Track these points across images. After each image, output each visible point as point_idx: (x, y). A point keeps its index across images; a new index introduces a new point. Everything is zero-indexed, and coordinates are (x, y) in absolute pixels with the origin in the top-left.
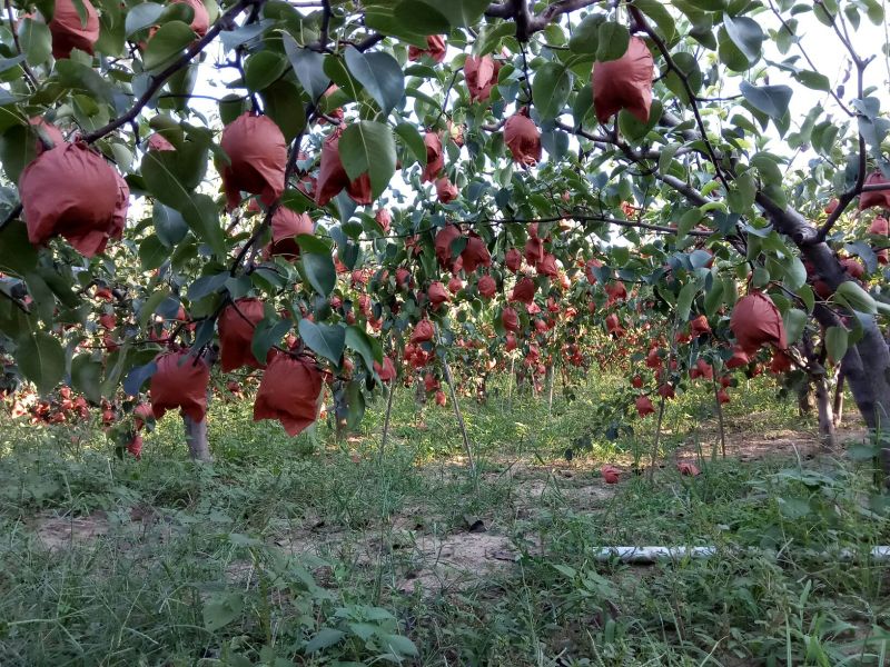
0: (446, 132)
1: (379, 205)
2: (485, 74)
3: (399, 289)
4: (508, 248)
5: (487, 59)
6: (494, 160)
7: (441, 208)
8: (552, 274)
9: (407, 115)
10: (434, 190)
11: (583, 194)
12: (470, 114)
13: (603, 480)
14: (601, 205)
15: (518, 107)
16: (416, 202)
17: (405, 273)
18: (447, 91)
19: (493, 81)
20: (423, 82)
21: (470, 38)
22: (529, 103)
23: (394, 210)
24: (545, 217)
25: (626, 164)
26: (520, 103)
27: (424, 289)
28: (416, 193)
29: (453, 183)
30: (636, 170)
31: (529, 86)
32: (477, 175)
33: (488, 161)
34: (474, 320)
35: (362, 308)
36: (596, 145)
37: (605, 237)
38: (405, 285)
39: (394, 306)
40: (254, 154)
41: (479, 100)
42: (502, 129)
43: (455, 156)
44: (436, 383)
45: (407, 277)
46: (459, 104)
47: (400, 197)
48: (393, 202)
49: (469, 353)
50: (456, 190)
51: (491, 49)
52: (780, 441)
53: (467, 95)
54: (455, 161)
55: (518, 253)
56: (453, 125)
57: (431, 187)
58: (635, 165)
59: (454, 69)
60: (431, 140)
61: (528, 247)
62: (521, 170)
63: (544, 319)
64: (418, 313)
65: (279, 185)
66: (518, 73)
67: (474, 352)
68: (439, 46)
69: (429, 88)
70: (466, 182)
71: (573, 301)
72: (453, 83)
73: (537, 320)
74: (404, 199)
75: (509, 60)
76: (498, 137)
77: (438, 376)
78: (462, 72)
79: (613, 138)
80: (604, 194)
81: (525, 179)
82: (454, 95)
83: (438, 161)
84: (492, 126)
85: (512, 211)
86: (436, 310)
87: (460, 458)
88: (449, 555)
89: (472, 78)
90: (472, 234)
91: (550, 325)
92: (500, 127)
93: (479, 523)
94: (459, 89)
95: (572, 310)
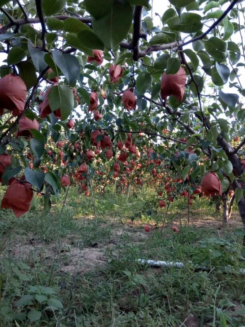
0: (99, 93)
1: (70, 117)
2: (117, 72)
3: (75, 151)
4: (119, 140)
5: (118, 66)
6: (117, 107)
7: (94, 123)
8: (134, 152)
9: (85, 84)
10: (93, 115)
11: (149, 124)
12: (110, 87)
13: (144, 230)
14: (156, 129)
15: (129, 87)
16: (85, 118)
17: (78, 145)
18: (101, 77)
19: (120, 76)
20: (92, 72)
21: (113, 57)
22: (133, 86)
23: (76, 120)
24: (134, 131)
25: (167, 115)
26: (130, 86)
27: (85, 152)
28: (85, 115)
29: (100, 113)
30: (171, 118)
31: (134, 80)
32: (110, 111)
33: (114, 106)
34: (103, 164)
35: (60, 156)
36: (156, 106)
37: (156, 141)
38: (77, 150)
39: (72, 157)
40: (11, 93)
41: (114, 82)
42: (122, 95)
43: (102, 103)
44: (86, 187)
45: (79, 147)
46: (106, 83)
47: (79, 116)
48: (76, 117)
49: (100, 177)
50: (101, 116)
51: (121, 62)
52: (208, 221)
53: (109, 80)
54: (102, 105)
55: (122, 143)
56: (102, 90)
57: (91, 113)
58: (170, 116)
59: (105, 69)
60: (93, 95)
61: (126, 141)
62: (127, 111)
63: (129, 167)
64: (81, 161)
65: (22, 108)
66: (130, 74)
67: (102, 176)
68: (100, 58)
69: (94, 75)
70: (105, 113)
71: (140, 161)
72: (104, 74)
73: (126, 167)
74: (81, 116)
75: (127, 68)
76: (120, 98)
77: (87, 185)
78: (108, 70)
79: (164, 104)
80: (157, 125)
81: (128, 115)
82: (104, 79)
83: (95, 104)
84: (118, 93)
85: (122, 127)
86: (88, 161)
87: (92, 216)
88: (83, 257)
89: (112, 73)
90: (105, 134)
91: (131, 170)
92: (121, 93)
93: (96, 244)
94: (106, 77)
95: (140, 165)
